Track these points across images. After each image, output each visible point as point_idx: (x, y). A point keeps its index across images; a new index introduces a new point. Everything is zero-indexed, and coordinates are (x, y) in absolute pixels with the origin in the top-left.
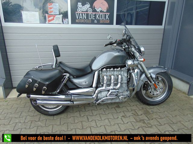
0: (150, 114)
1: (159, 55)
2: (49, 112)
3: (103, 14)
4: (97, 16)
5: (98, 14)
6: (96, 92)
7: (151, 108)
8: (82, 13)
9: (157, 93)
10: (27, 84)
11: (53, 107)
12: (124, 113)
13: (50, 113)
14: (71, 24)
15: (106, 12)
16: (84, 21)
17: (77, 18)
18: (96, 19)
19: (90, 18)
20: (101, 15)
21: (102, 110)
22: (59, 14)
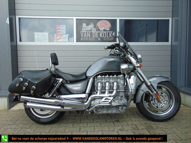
0: (153, 129)
1: (170, 72)
2: (41, 119)
3: (106, 33)
4: (101, 35)
5: (101, 33)
6: (90, 99)
7: (156, 124)
8: (87, 32)
9: (161, 105)
10: (18, 83)
11: (45, 114)
12: (123, 127)
13: (42, 121)
14: (77, 42)
15: (109, 31)
16: (89, 39)
17: (82, 37)
18: (99, 37)
19: (94, 36)
20: (105, 34)
21: (99, 123)
22: (65, 33)
